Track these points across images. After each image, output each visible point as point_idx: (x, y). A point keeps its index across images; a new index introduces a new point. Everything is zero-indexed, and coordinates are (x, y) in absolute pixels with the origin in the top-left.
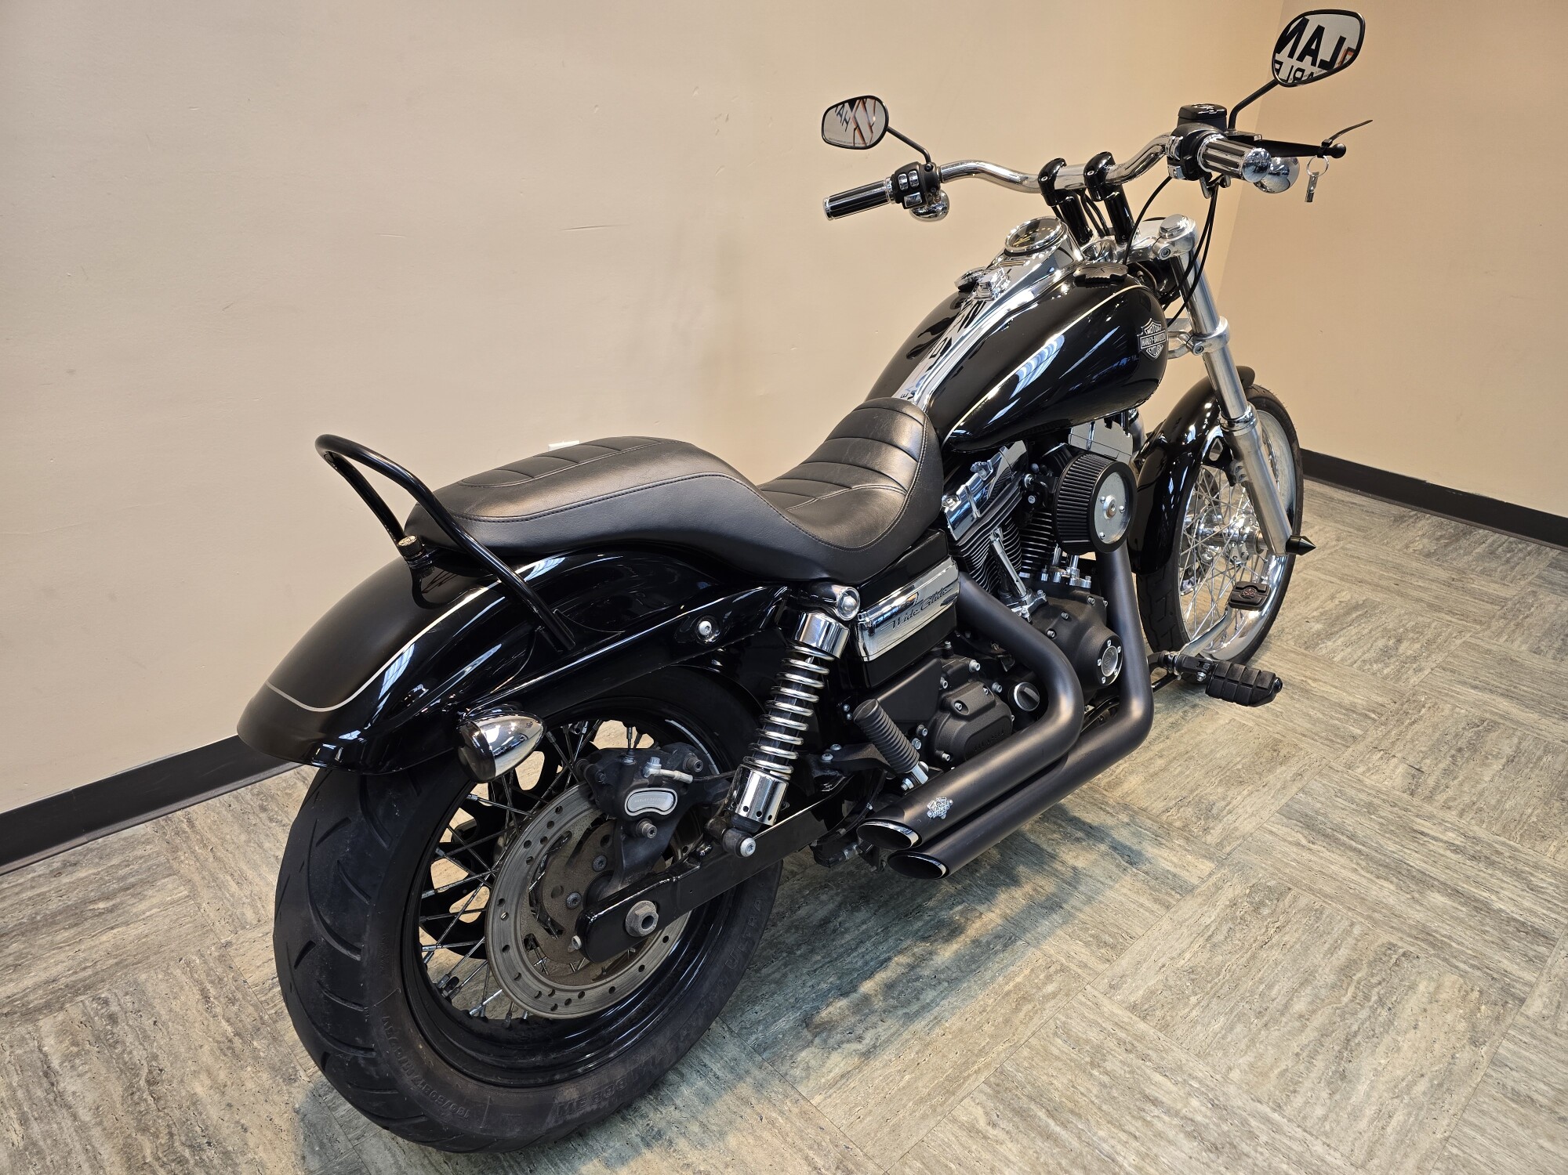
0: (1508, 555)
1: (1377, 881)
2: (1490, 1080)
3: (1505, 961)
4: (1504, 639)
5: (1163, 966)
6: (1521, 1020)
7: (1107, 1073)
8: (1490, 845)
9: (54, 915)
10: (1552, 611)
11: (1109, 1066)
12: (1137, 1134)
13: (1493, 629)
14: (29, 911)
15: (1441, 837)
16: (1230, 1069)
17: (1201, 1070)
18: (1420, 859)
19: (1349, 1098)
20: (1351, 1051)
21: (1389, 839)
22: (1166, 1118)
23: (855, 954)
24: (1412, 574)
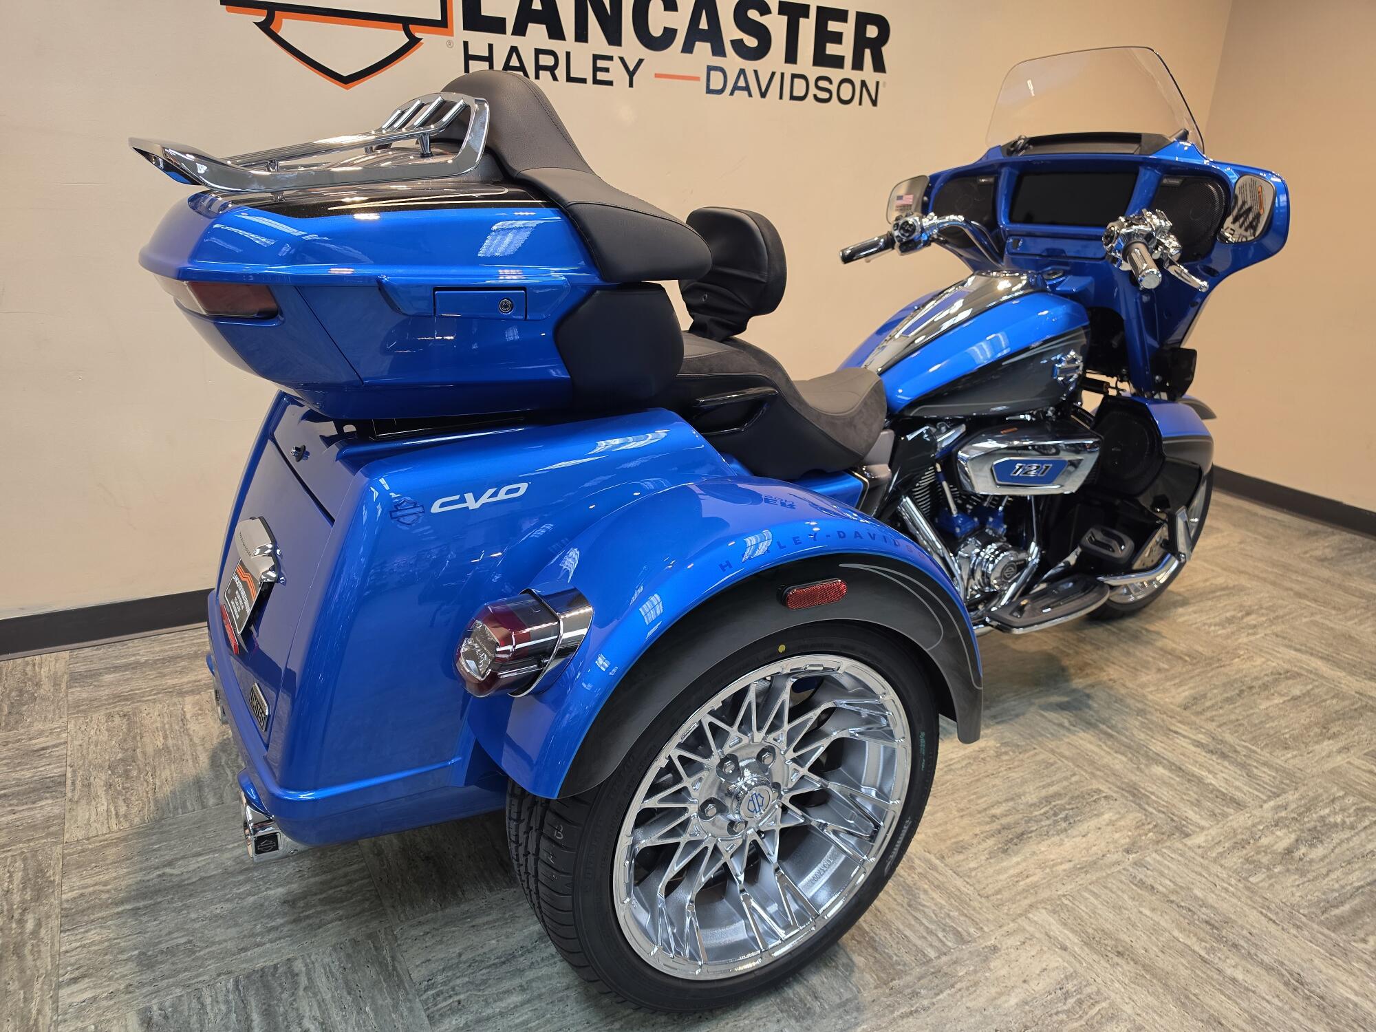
1: (1114, 754)
2: (1125, 872)
3: (1191, 812)
4: (1354, 622)
6: (1180, 846)
8: (1231, 746)
15: (1191, 736)
18: (1161, 746)
19: (1002, 863)
20: (1021, 840)
21: (1144, 733)
24: (1296, 572)
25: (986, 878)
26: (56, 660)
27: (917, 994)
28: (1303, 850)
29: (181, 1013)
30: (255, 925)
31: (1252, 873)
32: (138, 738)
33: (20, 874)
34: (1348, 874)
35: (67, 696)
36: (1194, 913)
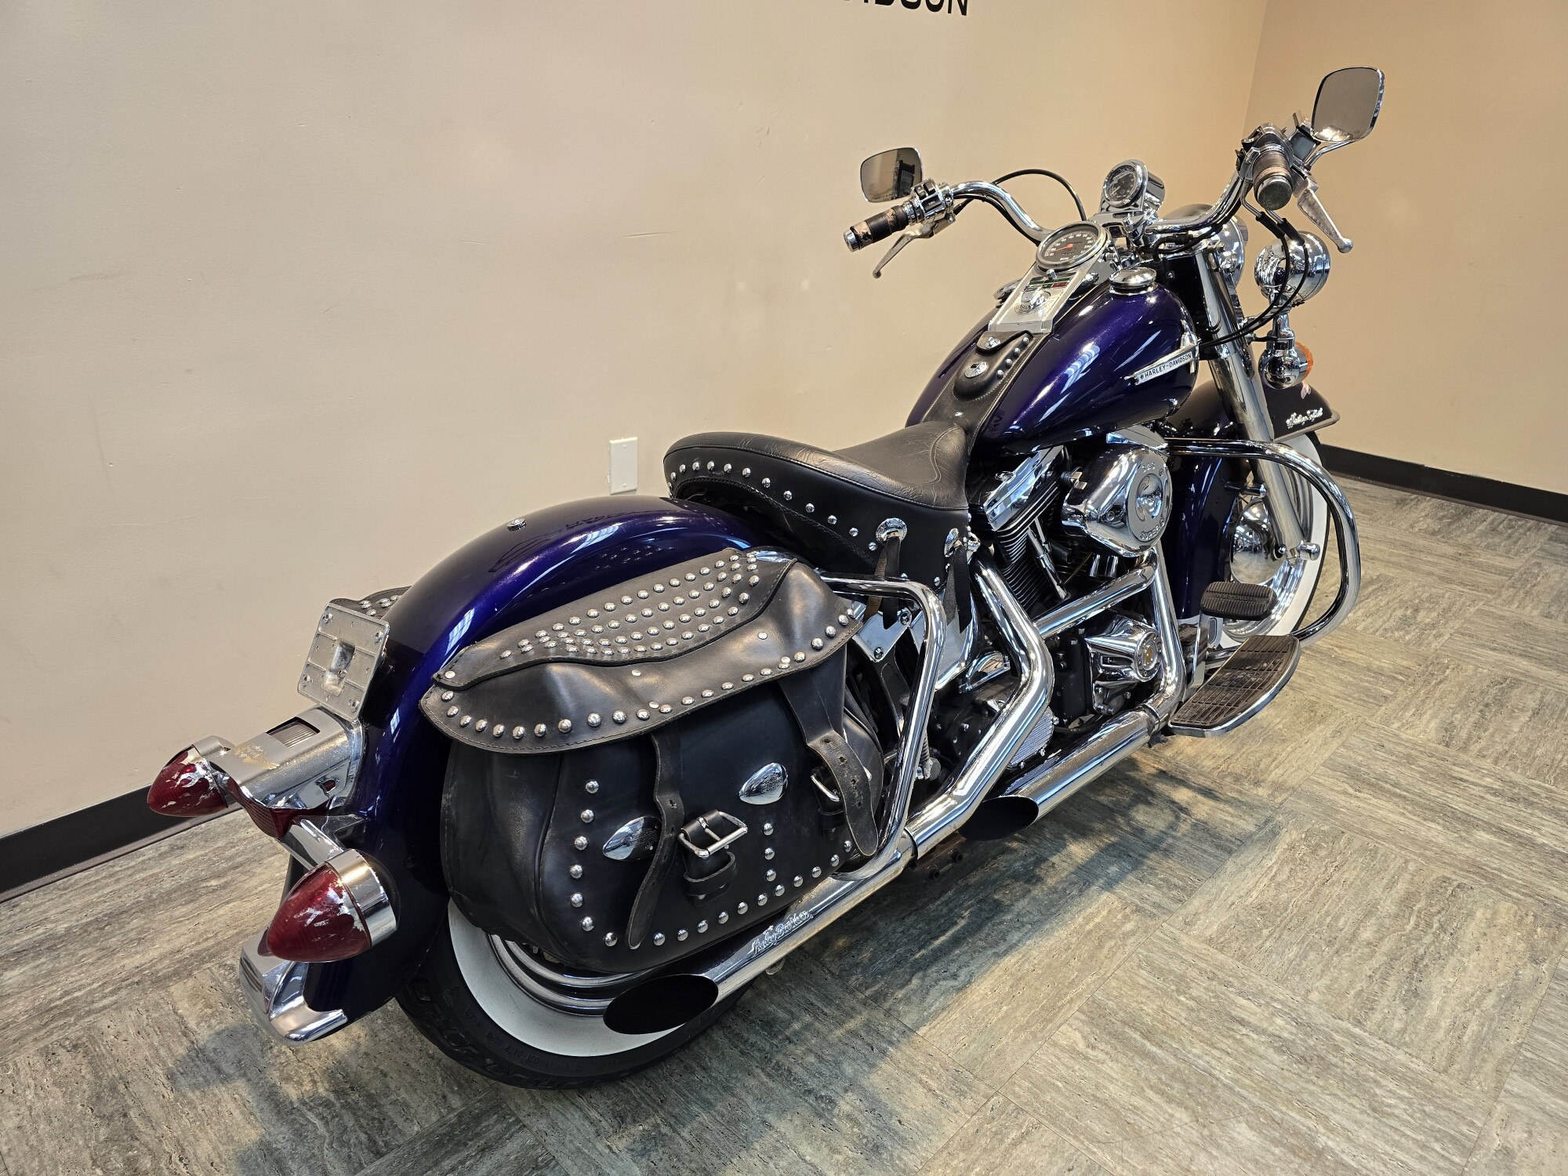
0: (1510, 531)
1: (1425, 823)
4: (1516, 606)
5: (1233, 904)
7: (1192, 998)
9: (169, 893)
10: (1557, 579)
11: (1194, 993)
12: (1229, 1050)
13: (1504, 597)
14: (144, 890)
16: (1308, 992)
17: (1282, 993)
18: (1463, 803)
19: (1425, 1013)
20: (1420, 972)
21: (1431, 785)
22: (1254, 1036)
23: (938, 902)
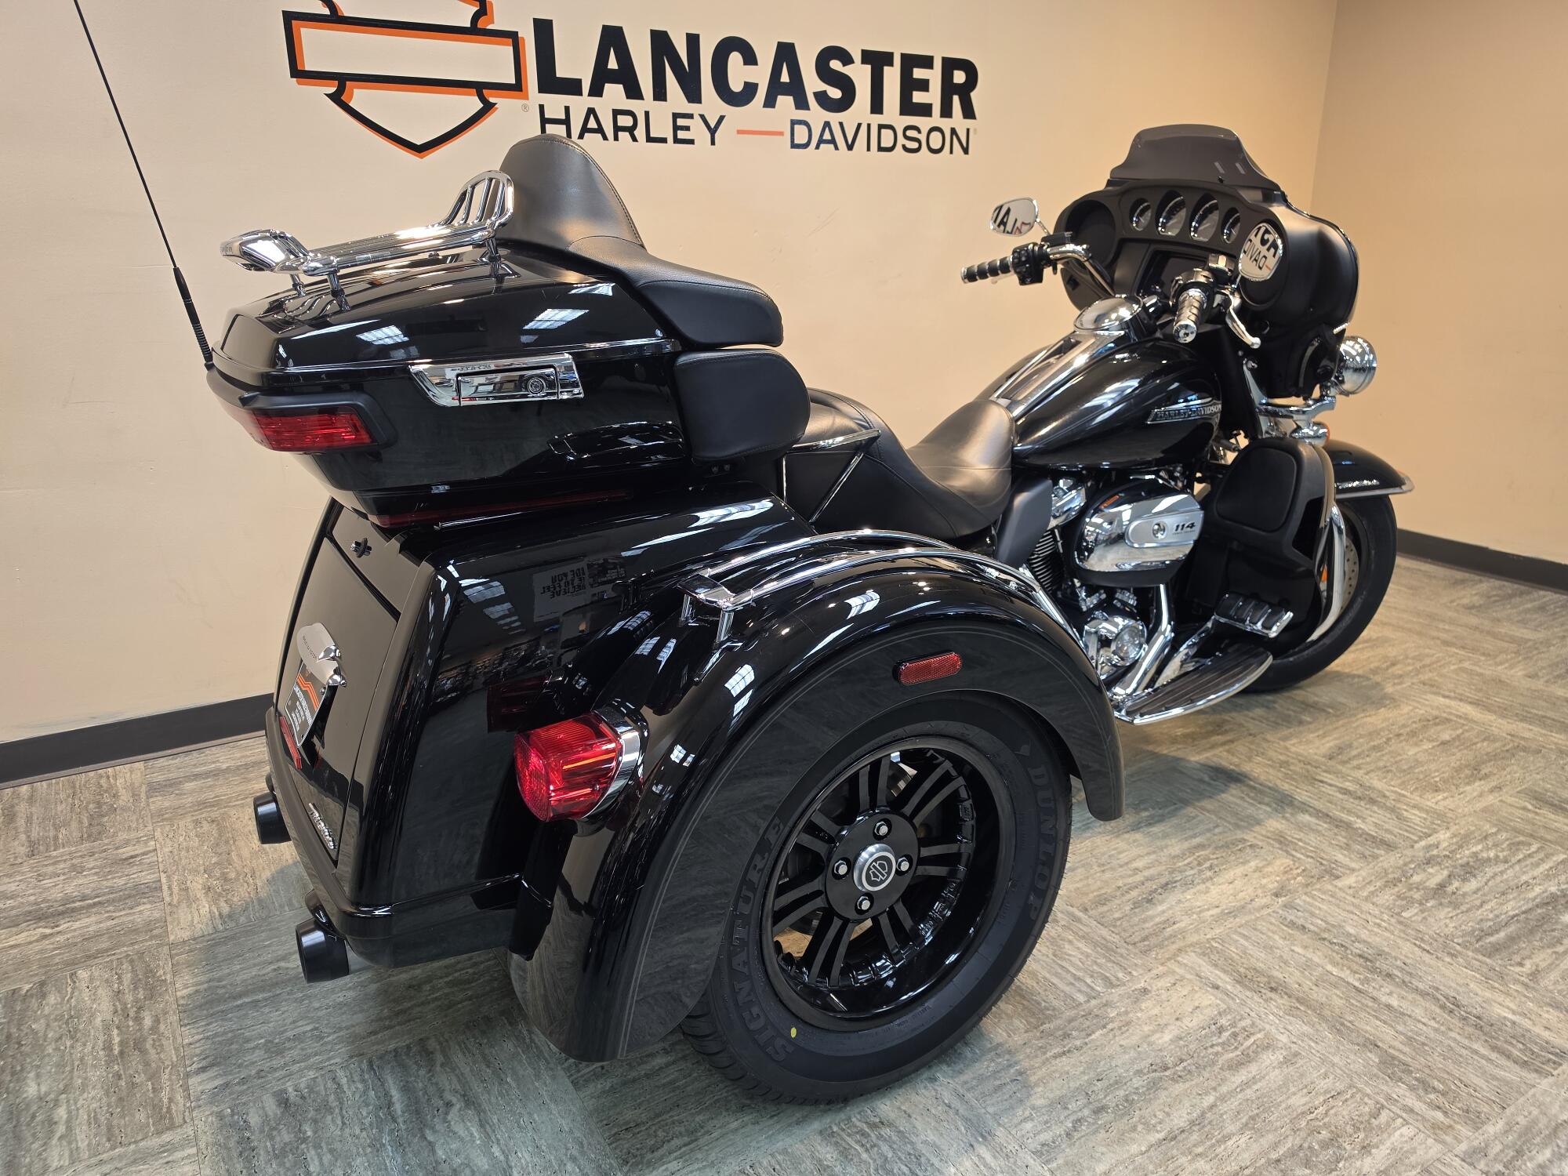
0: (1558, 610)
2: (1275, 915)
3: (1340, 856)
4: (1504, 667)
6: (1330, 887)
8: (1380, 791)
13: (1498, 660)
15: (1338, 784)
18: (1306, 796)
19: (1147, 912)
20: (1166, 890)
24: (1443, 621)
25: (1132, 926)
26: (131, 772)
27: (1069, 1035)
28: (1456, 884)
29: (318, 1093)
30: (382, 1010)
31: (1404, 908)
32: (231, 842)
33: (129, 975)
34: (1502, 904)
35: (148, 805)
36: (1347, 948)
